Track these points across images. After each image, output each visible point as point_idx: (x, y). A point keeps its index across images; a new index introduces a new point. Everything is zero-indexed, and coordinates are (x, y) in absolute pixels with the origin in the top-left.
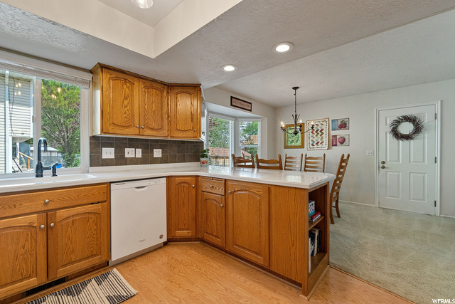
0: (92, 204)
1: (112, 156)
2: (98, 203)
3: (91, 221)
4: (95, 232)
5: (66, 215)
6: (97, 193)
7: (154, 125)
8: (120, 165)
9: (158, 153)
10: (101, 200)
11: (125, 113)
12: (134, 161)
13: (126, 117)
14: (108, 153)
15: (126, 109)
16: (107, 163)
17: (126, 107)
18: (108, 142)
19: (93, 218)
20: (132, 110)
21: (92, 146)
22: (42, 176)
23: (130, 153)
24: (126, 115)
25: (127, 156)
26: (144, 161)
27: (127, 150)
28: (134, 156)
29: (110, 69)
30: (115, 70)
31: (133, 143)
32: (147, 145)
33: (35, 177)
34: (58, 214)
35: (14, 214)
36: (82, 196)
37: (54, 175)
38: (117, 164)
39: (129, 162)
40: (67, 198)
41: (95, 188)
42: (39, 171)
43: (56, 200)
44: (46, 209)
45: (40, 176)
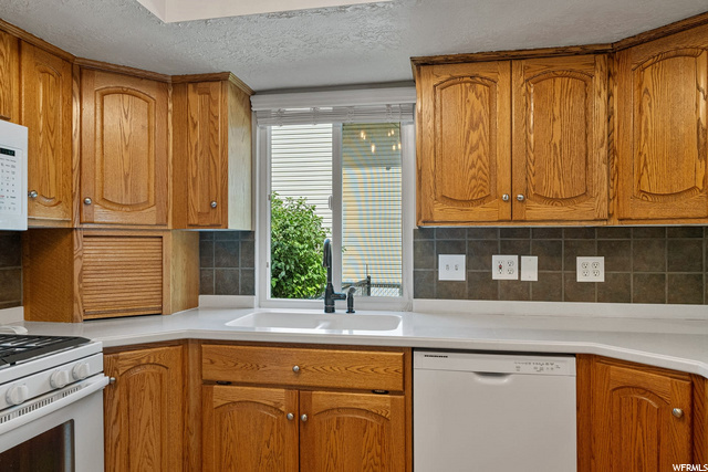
0: (374, 392)
1: (461, 276)
2: (386, 392)
3: (371, 431)
4: (377, 459)
5: (327, 405)
6: (381, 370)
7: (556, 187)
8: (481, 299)
9: (591, 269)
10: (391, 388)
11: (473, 166)
12: (517, 291)
13: (474, 177)
14: (452, 268)
15: (475, 155)
16: (449, 291)
17: (473, 149)
18: (452, 241)
19: (375, 426)
20: (491, 154)
21: (418, 251)
22: (333, 311)
23: (504, 267)
24: (473, 171)
25: (496, 275)
26: (545, 291)
27: (496, 259)
28: (515, 277)
29: (438, 63)
30: (447, 61)
31: (514, 240)
32: (557, 246)
33: (323, 312)
34: (314, 398)
35: (257, 381)
36: (354, 369)
37: (351, 311)
38: (471, 297)
39: (501, 291)
40: (328, 368)
41: (378, 356)
42: (329, 301)
43: (310, 368)
44: (297, 383)
45: (330, 309)
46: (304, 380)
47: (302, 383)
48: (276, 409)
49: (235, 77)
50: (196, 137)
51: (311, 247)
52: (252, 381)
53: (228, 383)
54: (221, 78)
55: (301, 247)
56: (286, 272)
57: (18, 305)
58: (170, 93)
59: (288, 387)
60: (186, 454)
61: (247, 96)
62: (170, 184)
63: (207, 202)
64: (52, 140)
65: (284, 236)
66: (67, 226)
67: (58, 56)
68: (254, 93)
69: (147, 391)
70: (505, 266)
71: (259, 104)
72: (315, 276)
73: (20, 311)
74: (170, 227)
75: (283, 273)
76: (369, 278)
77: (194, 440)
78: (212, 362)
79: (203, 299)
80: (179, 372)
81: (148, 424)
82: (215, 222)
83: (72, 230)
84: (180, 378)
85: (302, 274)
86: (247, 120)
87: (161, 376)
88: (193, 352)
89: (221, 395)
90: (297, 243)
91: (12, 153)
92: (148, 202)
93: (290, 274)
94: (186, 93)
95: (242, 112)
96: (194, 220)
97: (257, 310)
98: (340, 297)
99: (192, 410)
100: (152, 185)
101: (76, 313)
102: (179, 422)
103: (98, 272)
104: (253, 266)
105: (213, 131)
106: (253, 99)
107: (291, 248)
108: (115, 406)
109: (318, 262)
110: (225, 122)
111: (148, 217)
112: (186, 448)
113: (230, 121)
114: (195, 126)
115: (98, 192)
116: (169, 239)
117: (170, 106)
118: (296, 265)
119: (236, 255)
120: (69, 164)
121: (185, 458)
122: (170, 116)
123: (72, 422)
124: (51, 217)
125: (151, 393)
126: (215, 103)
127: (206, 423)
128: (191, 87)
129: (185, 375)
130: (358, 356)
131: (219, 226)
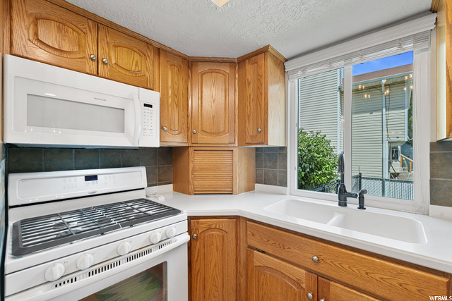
21: (437, 162)
22: (346, 205)
33: (336, 204)
34: (332, 289)
35: (283, 257)
36: (377, 277)
37: (361, 207)
40: (346, 267)
41: (409, 273)
42: (342, 197)
43: (328, 261)
44: (316, 269)
45: (343, 203)
46: (322, 269)
47: (320, 271)
48: (298, 283)
49: (273, 49)
50: (250, 90)
51: (324, 156)
52: (280, 256)
53: (263, 252)
54: (264, 51)
55: (318, 156)
56: (310, 169)
57: (170, 183)
58: (237, 68)
59: (309, 270)
60: (238, 288)
61: (281, 63)
62: (237, 120)
63: (256, 129)
64: (176, 101)
65: (309, 150)
66: (185, 145)
67: (180, 56)
68: (286, 60)
69: (215, 245)
71: (289, 66)
72: (327, 172)
73: (171, 186)
74: (236, 144)
75: (308, 170)
76: (360, 174)
77: (243, 280)
78: (253, 235)
79: (257, 186)
80: (234, 236)
81: (215, 266)
82: (260, 141)
83: (188, 147)
84: (234, 240)
85: (319, 170)
86: (282, 77)
87: (223, 237)
88: (242, 224)
89: (259, 259)
90: (316, 154)
91: (151, 106)
92: (224, 131)
93: (312, 170)
94: (245, 66)
95: (278, 72)
96: (249, 140)
97: (288, 197)
98: (351, 195)
99: (242, 261)
100: (227, 121)
101: (190, 190)
102: (234, 268)
103: (201, 169)
104: (286, 168)
105: (259, 85)
106: (286, 64)
107: (313, 156)
108: (197, 251)
109: (328, 164)
110: (266, 77)
111: (225, 139)
112: (238, 285)
113: (270, 77)
114: (249, 84)
115: (200, 127)
116: (236, 151)
117: (237, 76)
118: (316, 166)
119: (276, 161)
120: (186, 112)
121: (238, 291)
122: (237, 81)
123: (166, 262)
125: (217, 247)
126: (260, 67)
127: (249, 273)
128: (247, 61)
129: (237, 238)
130: (381, 265)
131: (262, 143)
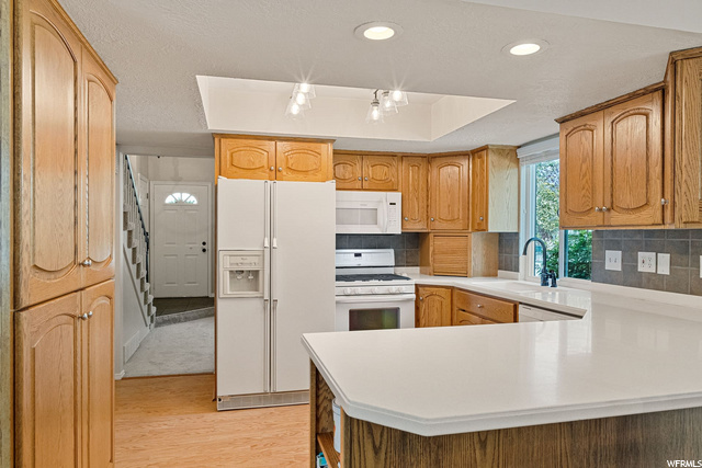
1: (618, 267)
8: (630, 286)
11: (583, 188)
14: (613, 260)
16: (612, 278)
17: (584, 176)
18: (614, 240)
20: (593, 178)
24: (584, 192)
25: (640, 268)
26: (675, 283)
27: (641, 256)
28: (653, 270)
29: (568, 120)
30: (572, 118)
31: (652, 239)
32: (686, 245)
37: (554, 285)
38: (625, 284)
39: (644, 281)
49: (493, 145)
50: (478, 182)
53: (464, 311)
57: (417, 266)
58: (471, 159)
61: (512, 151)
62: (470, 207)
64: (417, 195)
66: (425, 231)
68: (518, 147)
70: (647, 262)
71: (521, 153)
74: (470, 230)
79: (500, 272)
80: (449, 302)
81: (436, 323)
82: (483, 228)
83: (428, 233)
84: (449, 305)
86: (512, 165)
87: (441, 302)
91: (394, 204)
92: (459, 218)
94: (475, 159)
95: (507, 162)
96: (477, 227)
100: (460, 209)
101: (430, 271)
104: (518, 254)
105: (482, 178)
106: (518, 151)
108: (423, 311)
110: (487, 172)
111: (459, 226)
113: (491, 170)
114: (477, 176)
115: (437, 215)
116: (471, 237)
117: (471, 166)
119: (512, 247)
120: (425, 203)
122: (470, 172)
123: (398, 309)
124: (417, 227)
125: (437, 308)
126: (484, 162)
128: (476, 155)
129: (453, 304)
131: (485, 230)
